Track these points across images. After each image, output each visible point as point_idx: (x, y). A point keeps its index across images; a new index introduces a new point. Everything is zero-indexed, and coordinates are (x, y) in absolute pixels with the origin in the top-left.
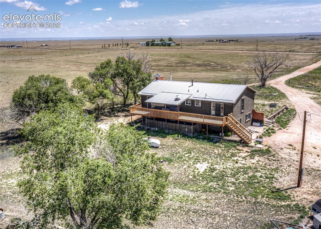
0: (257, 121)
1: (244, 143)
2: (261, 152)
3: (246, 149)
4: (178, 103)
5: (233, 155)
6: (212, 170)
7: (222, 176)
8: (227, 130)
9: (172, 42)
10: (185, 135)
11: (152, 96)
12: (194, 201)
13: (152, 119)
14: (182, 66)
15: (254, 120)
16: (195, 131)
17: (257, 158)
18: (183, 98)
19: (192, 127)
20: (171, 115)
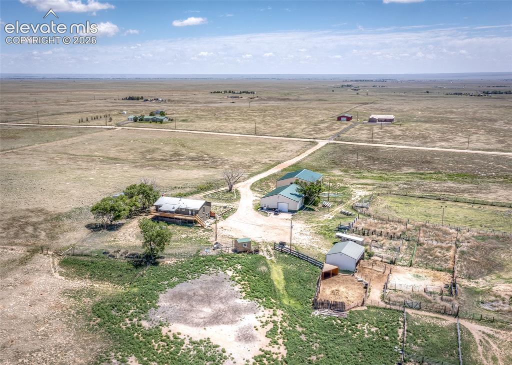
0: (212, 217)
1: (202, 227)
2: (208, 230)
3: (203, 229)
4: (174, 210)
5: (197, 232)
6: (187, 237)
7: (191, 239)
8: (196, 222)
9: (164, 117)
10: (177, 224)
11: (161, 206)
12: (180, 245)
13: (162, 217)
14: (176, 160)
15: (211, 216)
16: (182, 222)
17: (206, 232)
18: (176, 207)
19: (180, 221)
20: (171, 215)
